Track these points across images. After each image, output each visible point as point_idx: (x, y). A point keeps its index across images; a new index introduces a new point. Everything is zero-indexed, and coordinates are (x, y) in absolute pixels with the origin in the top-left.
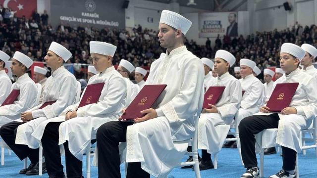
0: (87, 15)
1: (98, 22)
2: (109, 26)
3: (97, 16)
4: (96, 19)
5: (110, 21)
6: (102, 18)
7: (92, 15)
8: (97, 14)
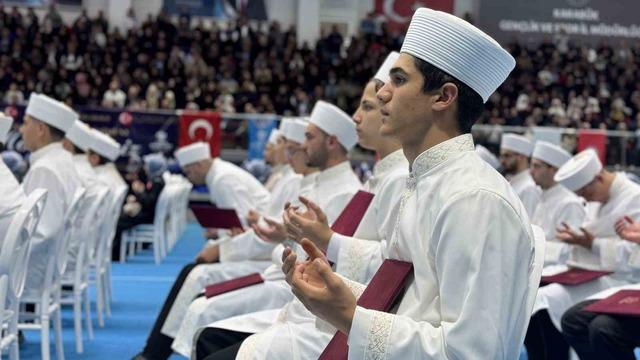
0: (567, 14)
1: (595, 30)
2: (622, 38)
3: (594, 15)
4: (589, 23)
5: (627, 24)
6: (606, 19)
7: (581, 15)
8: (594, 9)
